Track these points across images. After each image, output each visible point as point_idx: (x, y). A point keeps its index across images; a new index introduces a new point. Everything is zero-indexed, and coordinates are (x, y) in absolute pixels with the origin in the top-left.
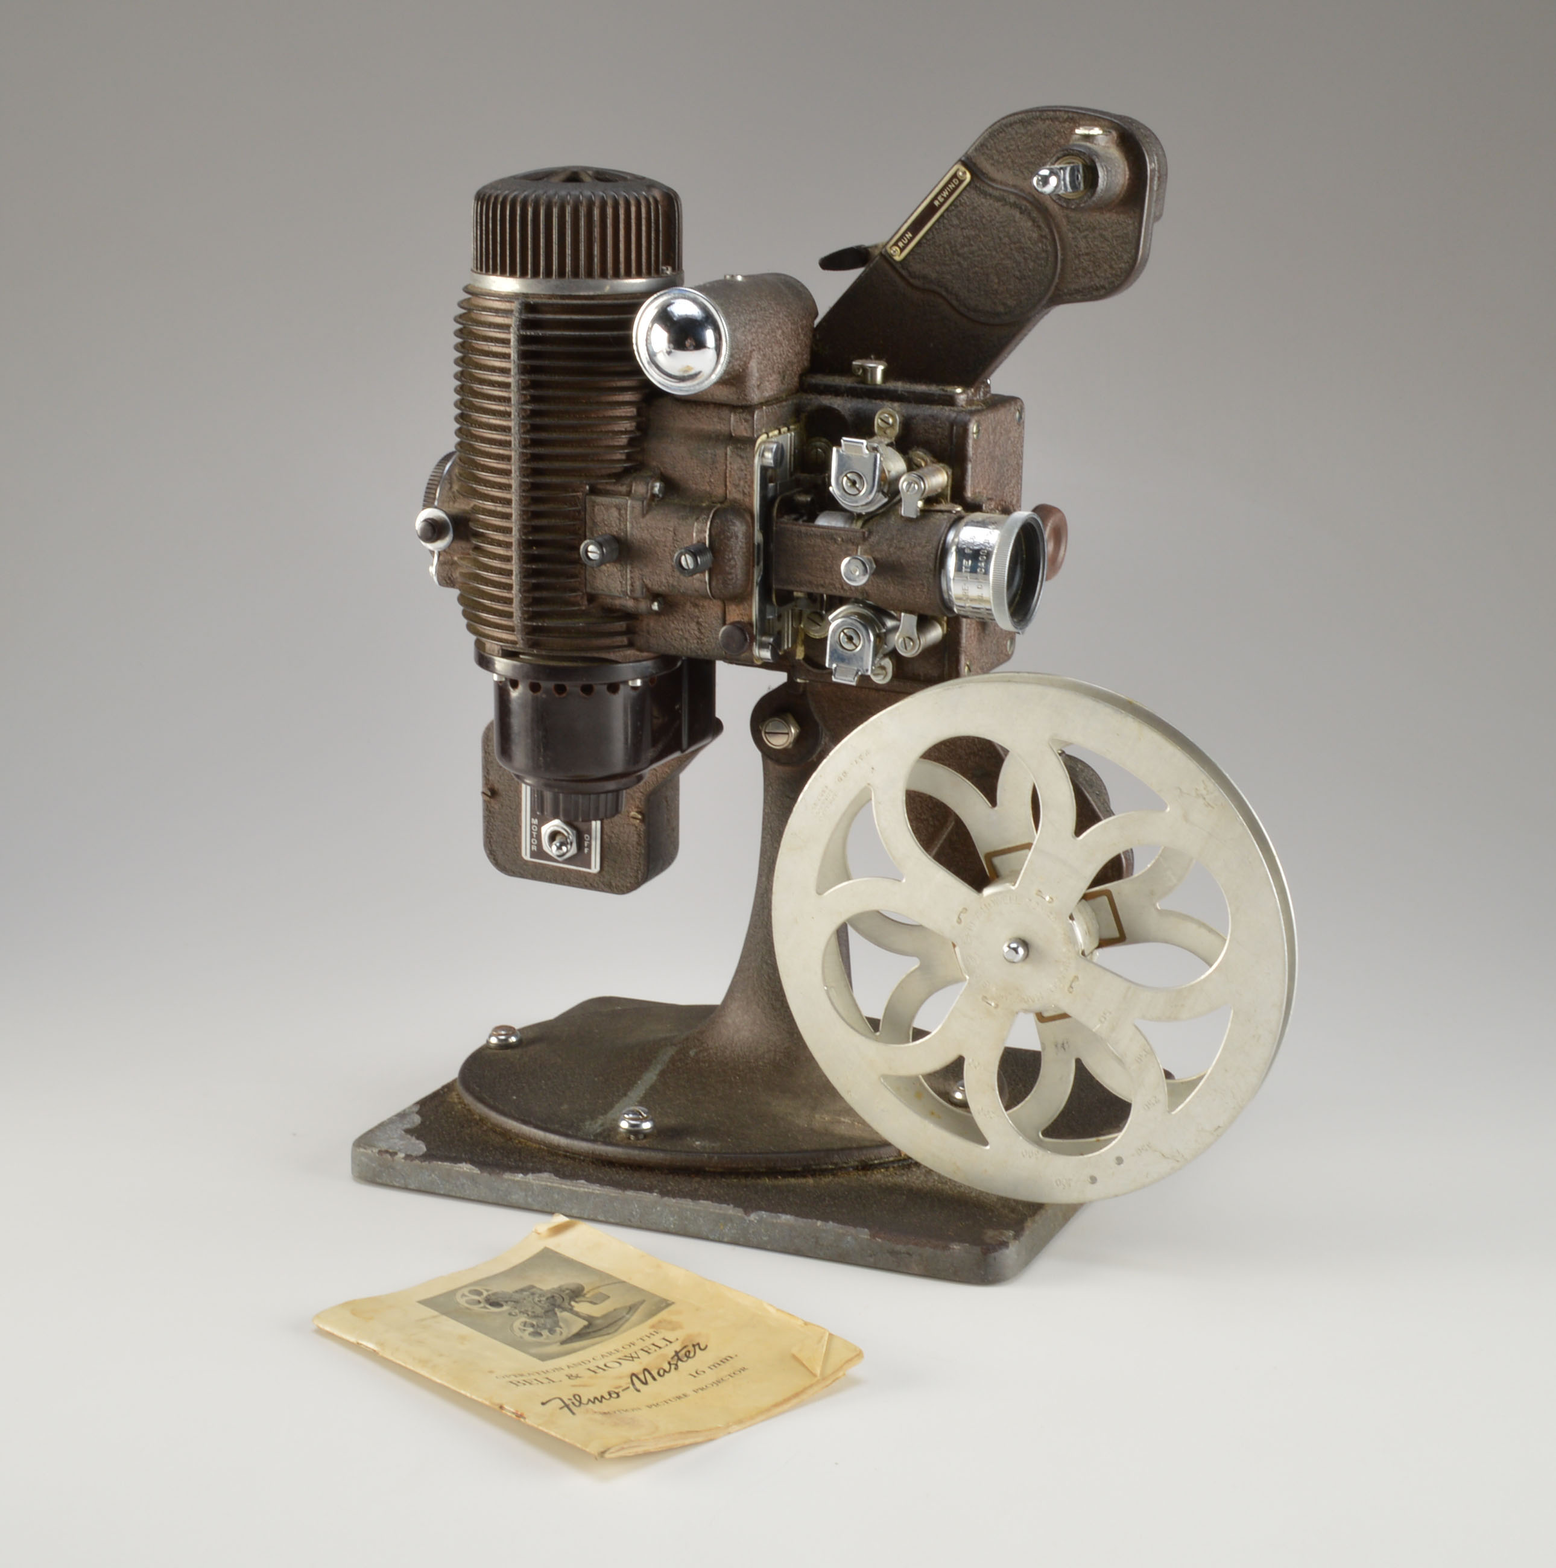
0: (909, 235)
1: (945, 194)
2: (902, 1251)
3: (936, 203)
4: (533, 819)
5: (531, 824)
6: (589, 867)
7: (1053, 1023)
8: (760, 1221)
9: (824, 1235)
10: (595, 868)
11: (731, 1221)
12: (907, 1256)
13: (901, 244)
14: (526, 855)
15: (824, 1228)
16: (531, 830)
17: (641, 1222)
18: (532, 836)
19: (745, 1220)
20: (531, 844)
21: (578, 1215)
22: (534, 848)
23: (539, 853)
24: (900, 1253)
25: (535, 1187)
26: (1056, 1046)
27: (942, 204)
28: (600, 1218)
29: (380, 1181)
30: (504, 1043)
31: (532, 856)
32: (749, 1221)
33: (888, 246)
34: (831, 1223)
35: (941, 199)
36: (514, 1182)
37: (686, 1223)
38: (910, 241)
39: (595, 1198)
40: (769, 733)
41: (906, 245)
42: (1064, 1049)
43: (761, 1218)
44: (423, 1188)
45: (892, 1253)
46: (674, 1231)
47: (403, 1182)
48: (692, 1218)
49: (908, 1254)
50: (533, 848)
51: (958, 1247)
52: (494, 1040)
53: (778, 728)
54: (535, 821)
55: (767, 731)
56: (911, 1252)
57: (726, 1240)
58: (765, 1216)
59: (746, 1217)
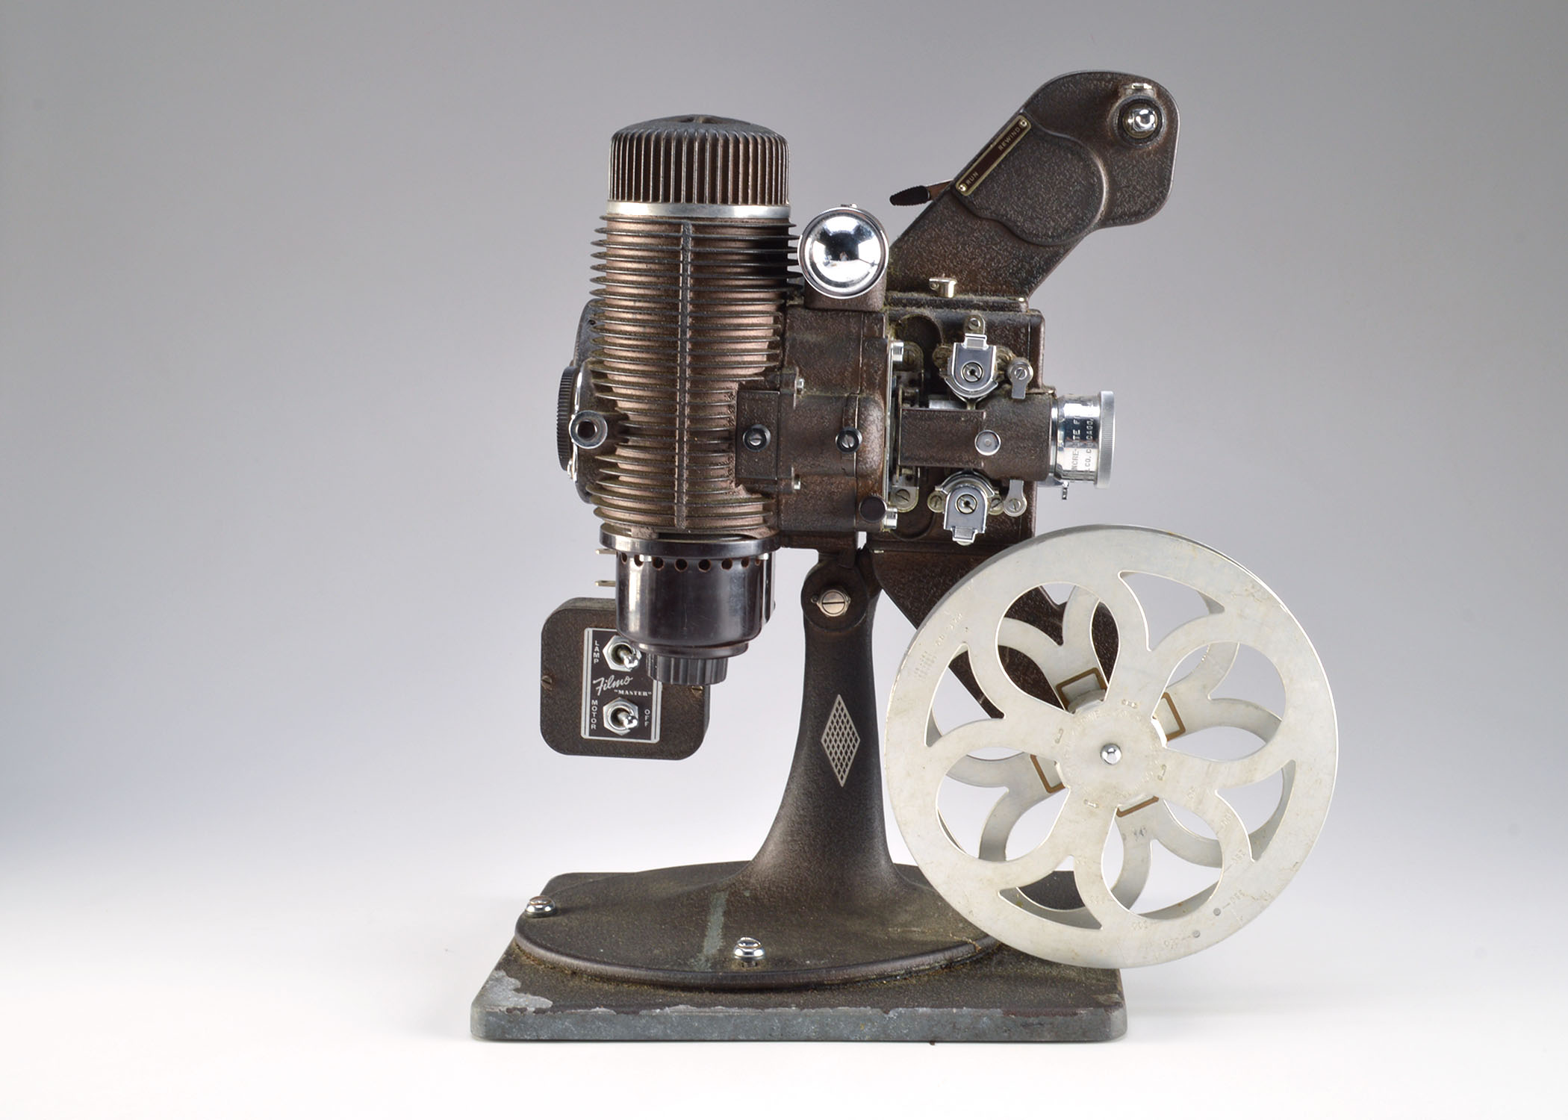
0: (976, 174)
1: (1008, 140)
2: (1034, 1023)
3: (1000, 148)
4: (593, 701)
5: (591, 706)
6: (650, 739)
7: (1130, 815)
8: (900, 1016)
9: (961, 1019)
10: (655, 738)
11: (870, 1020)
12: (1039, 1026)
13: (968, 182)
14: (585, 734)
15: (960, 1013)
16: (591, 711)
17: (782, 1035)
18: (591, 716)
19: (885, 1018)
20: (591, 723)
21: (719, 1039)
22: (594, 727)
23: (599, 729)
24: (1033, 1024)
25: (674, 1019)
26: (1135, 834)
27: (1005, 149)
28: (741, 1038)
29: (510, 1037)
30: (540, 912)
31: (590, 735)
32: (889, 1018)
33: (958, 184)
34: (965, 1008)
35: (1004, 144)
36: (653, 1017)
37: (828, 1028)
38: (976, 179)
39: (735, 1020)
40: (825, 604)
41: (973, 183)
42: (1143, 835)
43: (900, 1014)
44: (556, 1037)
45: (1026, 1025)
46: (815, 1038)
47: (534, 1034)
48: (833, 1023)
49: (1041, 1024)
50: (592, 727)
51: (1085, 1012)
52: (531, 910)
53: (833, 598)
54: (596, 702)
55: (824, 602)
56: (1042, 1023)
57: (867, 1038)
58: (903, 1012)
59: (886, 1016)
